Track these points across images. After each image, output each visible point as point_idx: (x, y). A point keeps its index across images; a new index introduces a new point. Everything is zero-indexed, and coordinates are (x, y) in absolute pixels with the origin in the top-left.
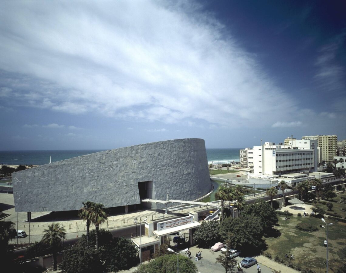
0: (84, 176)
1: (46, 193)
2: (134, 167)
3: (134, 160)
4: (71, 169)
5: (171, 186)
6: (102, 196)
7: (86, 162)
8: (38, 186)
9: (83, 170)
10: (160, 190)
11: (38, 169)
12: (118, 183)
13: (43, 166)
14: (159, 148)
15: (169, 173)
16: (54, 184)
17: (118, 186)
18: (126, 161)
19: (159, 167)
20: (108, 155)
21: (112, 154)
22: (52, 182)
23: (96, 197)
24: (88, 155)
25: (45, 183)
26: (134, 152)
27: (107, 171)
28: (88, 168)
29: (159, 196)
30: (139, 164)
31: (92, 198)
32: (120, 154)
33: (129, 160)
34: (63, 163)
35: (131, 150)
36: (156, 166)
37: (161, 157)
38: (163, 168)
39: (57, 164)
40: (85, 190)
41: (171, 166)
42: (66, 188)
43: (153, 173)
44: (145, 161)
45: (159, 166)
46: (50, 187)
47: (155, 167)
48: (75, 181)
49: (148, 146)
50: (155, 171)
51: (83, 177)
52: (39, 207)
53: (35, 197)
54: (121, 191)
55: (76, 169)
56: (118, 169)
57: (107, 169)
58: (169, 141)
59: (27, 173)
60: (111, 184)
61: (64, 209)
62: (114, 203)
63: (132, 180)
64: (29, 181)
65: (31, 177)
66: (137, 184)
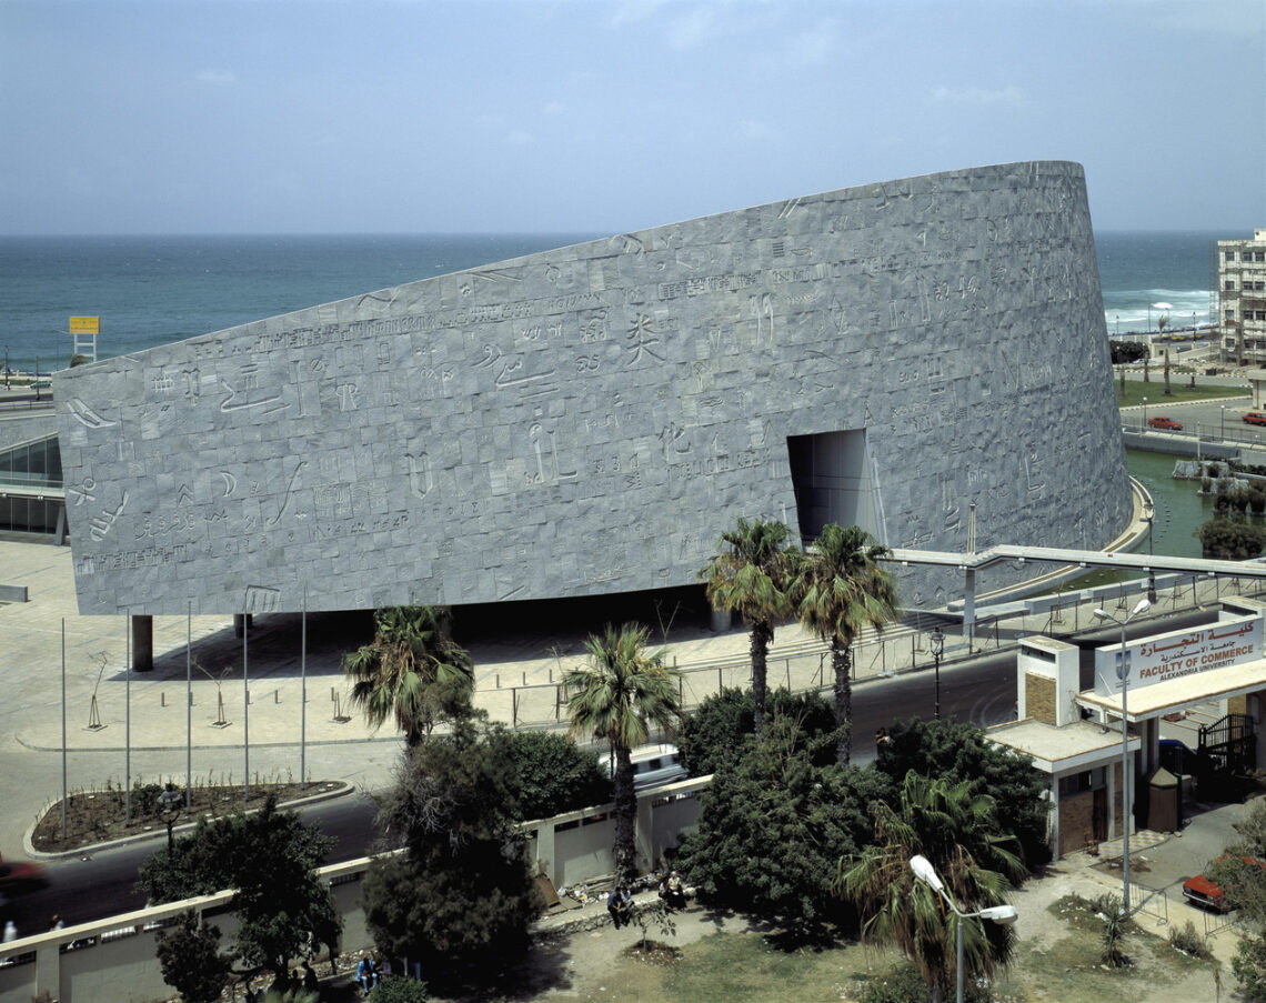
0: (491, 395)
1: (269, 497)
2: (766, 339)
3: (764, 295)
4: (414, 349)
5: (962, 461)
6: (594, 521)
7: (499, 310)
8: (222, 453)
9: (481, 356)
10: (906, 488)
11: (216, 348)
12: (680, 443)
13: (247, 333)
14: (892, 220)
15: (949, 384)
16: (313, 443)
17: (678, 458)
18: (721, 303)
19: (897, 345)
20: (619, 263)
21: (640, 258)
22: (300, 433)
23: (559, 523)
24: (508, 263)
25: (258, 436)
26: (761, 245)
27: (615, 368)
28: (510, 349)
29: (902, 528)
30: (791, 321)
31: (536, 534)
32: (686, 259)
33: (735, 297)
34: (363, 315)
35: (744, 234)
36: (882, 333)
37: (901, 278)
38: (917, 349)
39: (332, 319)
40: (494, 484)
41: (958, 336)
42: (384, 469)
43: (864, 377)
44: (823, 301)
45: (894, 338)
46: (290, 460)
47: (875, 342)
48: (436, 426)
49: (834, 206)
50: (876, 367)
51: (482, 399)
52: (228, 587)
53: (200, 523)
54: (698, 489)
55: (438, 350)
56: (675, 351)
57: (616, 349)
58: (942, 177)
59: (149, 373)
60: (642, 448)
61: (376, 596)
62: (658, 564)
63: (755, 424)
64: (160, 424)
65: (172, 397)
66: (785, 451)
